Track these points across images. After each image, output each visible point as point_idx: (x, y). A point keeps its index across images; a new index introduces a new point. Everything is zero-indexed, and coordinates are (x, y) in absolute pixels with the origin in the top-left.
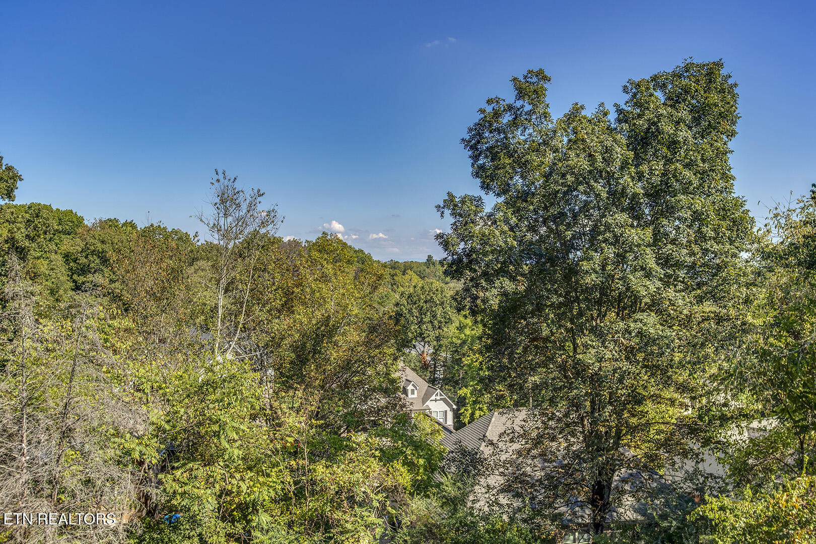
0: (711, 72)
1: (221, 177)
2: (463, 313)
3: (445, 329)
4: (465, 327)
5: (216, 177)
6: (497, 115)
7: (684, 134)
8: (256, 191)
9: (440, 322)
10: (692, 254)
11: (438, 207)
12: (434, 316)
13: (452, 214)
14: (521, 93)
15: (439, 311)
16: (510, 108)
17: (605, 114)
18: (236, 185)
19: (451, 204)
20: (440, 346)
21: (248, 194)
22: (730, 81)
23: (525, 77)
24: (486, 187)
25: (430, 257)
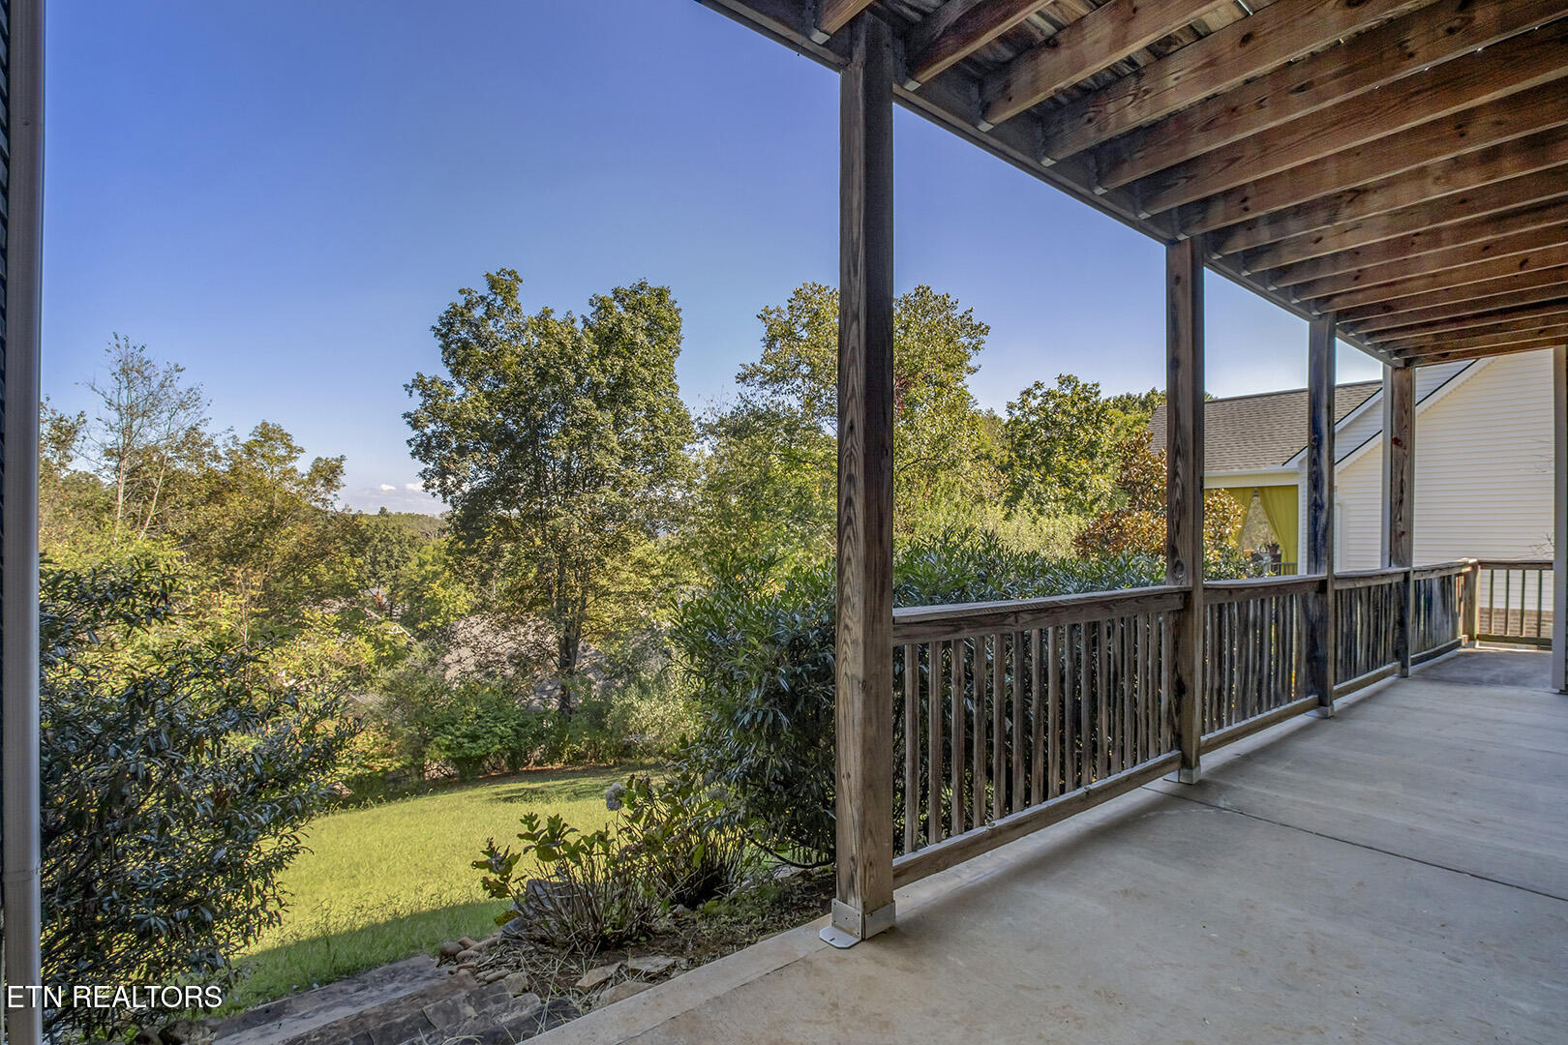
0: (661, 295)
1: (122, 343)
2: (431, 490)
3: (403, 568)
4: (425, 563)
5: (114, 342)
6: (469, 305)
7: (641, 337)
8: (172, 366)
9: (397, 561)
10: (646, 439)
11: (406, 386)
12: (391, 556)
13: (421, 395)
14: (493, 284)
15: (396, 551)
16: (483, 298)
17: (573, 321)
18: (144, 354)
19: (420, 383)
20: (397, 586)
21: (162, 367)
22: (676, 306)
23: (498, 274)
24: (456, 373)
25: (382, 509)
